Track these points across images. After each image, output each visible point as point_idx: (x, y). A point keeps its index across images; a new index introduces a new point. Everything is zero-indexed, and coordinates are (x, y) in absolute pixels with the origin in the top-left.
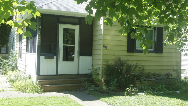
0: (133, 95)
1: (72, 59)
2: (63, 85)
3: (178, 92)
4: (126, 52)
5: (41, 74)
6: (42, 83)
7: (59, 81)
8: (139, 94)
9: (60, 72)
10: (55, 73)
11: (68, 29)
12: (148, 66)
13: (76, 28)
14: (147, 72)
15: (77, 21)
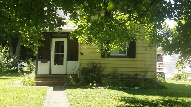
0: (94, 88)
1: (62, 64)
2: (52, 82)
3: (136, 88)
4: (101, 57)
5: (38, 73)
6: (38, 80)
7: (50, 79)
8: (99, 88)
9: (52, 73)
10: (48, 73)
11: (59, 42)
12: (118, 68)
13: (65, 41)
14: (120, 73)
15: (66, 35)
